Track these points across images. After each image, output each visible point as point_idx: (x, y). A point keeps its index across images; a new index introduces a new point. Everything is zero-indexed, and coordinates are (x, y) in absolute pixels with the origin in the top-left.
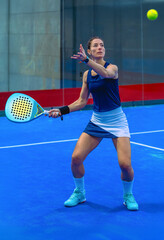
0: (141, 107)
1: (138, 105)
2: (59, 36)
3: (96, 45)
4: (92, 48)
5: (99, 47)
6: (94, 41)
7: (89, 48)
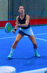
0: (35, 27)
1: (34, 26)
2: (8, 2)
3: (21, 9)
5: (22, 9)
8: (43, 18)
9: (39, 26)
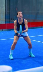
4: (19, 15)
6: (19, 13)
7: (18, 15)
8: (37, 21)
9: (34, 28)
